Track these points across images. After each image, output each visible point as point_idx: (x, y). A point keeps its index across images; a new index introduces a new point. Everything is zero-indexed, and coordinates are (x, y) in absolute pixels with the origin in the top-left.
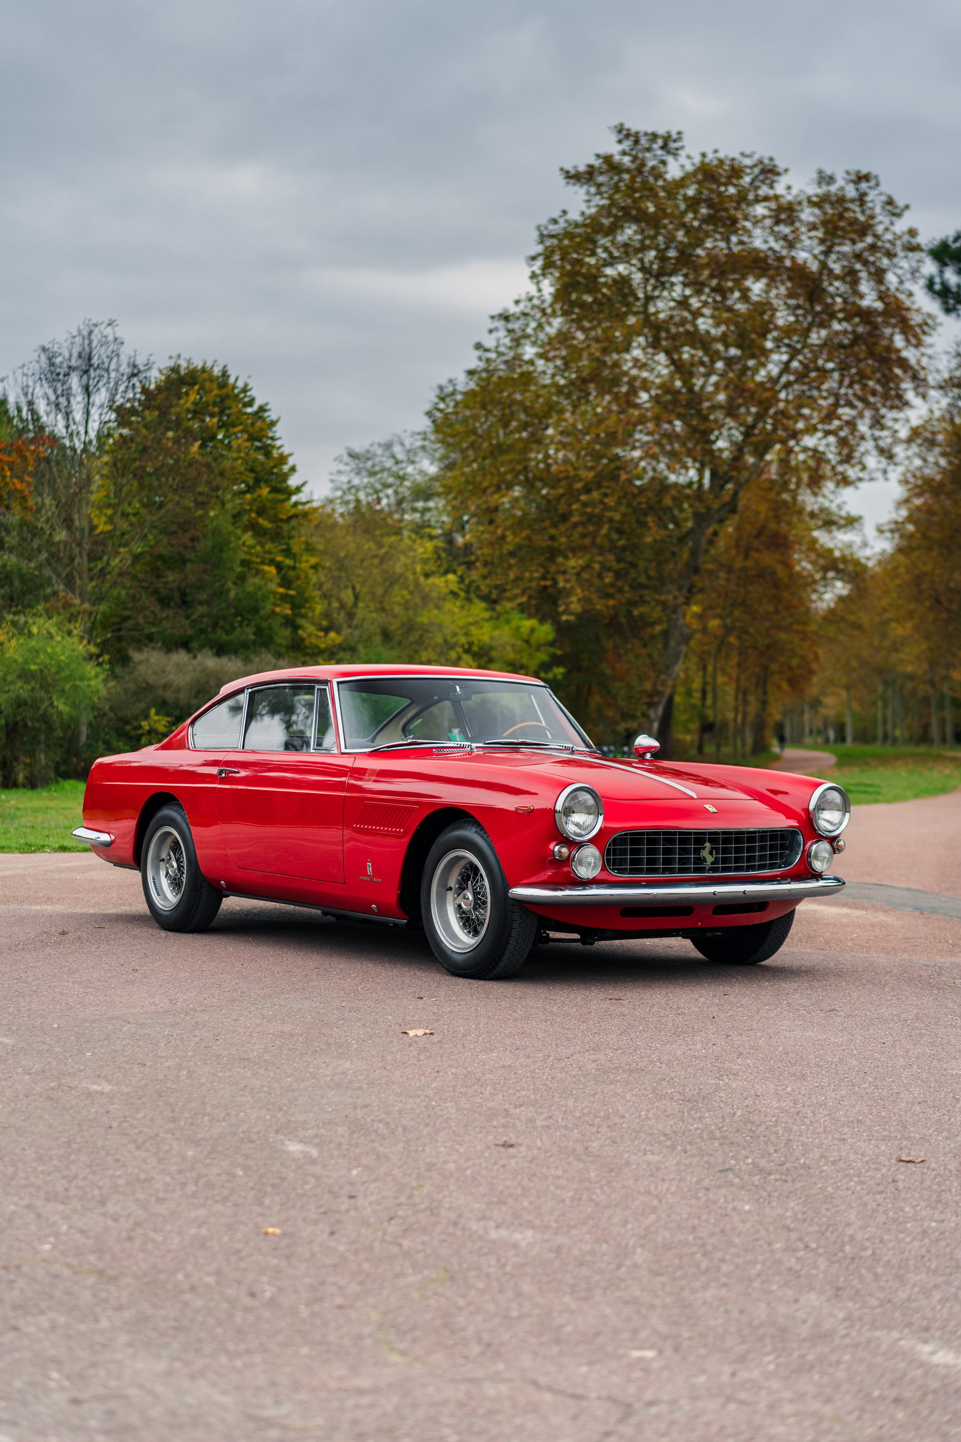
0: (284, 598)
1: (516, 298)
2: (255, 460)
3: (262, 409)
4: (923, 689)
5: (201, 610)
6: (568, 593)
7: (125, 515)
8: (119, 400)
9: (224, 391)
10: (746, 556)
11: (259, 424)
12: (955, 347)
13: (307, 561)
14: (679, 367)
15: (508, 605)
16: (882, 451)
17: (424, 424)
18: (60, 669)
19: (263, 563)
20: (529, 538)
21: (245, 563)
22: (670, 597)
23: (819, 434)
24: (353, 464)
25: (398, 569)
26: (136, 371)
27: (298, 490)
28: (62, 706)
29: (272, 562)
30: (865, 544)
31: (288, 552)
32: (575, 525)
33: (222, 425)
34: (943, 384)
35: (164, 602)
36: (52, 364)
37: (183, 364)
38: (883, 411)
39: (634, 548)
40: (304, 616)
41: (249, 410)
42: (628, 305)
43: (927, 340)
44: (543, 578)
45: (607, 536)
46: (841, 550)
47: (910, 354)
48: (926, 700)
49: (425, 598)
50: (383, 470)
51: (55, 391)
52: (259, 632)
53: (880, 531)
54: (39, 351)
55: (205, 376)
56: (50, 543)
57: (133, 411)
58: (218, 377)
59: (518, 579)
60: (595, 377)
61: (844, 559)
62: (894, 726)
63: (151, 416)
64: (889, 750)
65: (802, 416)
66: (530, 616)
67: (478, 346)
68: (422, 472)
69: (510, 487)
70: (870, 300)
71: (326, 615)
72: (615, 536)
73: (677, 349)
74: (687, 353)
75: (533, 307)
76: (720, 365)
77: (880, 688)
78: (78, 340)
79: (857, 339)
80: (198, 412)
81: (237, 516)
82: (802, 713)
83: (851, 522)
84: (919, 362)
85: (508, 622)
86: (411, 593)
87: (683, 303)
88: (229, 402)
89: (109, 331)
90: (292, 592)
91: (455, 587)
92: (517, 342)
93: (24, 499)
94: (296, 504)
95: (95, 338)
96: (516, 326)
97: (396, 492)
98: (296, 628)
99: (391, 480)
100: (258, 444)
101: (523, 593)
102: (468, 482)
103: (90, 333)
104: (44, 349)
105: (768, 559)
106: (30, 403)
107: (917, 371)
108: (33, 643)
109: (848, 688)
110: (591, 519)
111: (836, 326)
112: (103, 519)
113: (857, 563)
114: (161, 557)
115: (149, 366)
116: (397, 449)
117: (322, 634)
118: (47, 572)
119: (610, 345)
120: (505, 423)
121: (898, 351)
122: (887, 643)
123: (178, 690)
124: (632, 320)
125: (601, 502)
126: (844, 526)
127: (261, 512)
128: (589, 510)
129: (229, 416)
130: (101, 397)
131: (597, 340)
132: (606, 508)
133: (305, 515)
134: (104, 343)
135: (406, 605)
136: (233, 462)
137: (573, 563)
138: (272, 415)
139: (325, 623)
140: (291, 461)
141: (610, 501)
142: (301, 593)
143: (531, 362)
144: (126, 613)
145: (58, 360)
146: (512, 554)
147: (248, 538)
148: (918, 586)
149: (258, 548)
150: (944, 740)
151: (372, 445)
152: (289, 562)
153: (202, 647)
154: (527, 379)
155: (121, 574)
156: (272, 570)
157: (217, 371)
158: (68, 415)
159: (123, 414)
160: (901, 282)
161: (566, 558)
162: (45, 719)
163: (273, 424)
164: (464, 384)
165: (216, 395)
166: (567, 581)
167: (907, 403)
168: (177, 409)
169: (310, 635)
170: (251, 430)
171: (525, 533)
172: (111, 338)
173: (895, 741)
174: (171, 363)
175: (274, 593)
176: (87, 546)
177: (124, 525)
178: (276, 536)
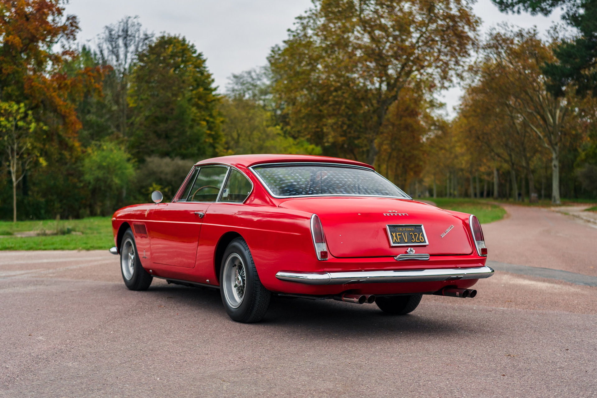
0: (210, 135)
1: (305, 10)
2: (197, 77)
3: (200, 55)
4: (467, 175)
5: (175, 140)
6: (327, 134)
7: (142, 100)
8: (140, 50)
9: (184, 47)
10: (401, 119)
11: (199, 61)
12: (490, 31)
13: (219, 119)
14: (373, 39)
15: (302, 139)
16: (458, 75)
17: (266, 63)
18: (116, 164)
19: (201, 120)
20: (311, 111)
21: (193, 120)
22: (370, 136)
23: (433, 68)
24: (235, 80)
25: (256, 123)
26: (147, 37)
27: (215, 89)
28: (117, 181)
29: (204, 120)
30: (447, 115)
31: (211, 116)
32: (330, 106)
33: (183, 61)
34: (484, 46)
35: (159, 136)
36: (111, 34)
37: (166, 35)
38: (459, 58)
39: (355, 115)
40: (218, 143)
41: (194, 55)
42: (352, 13)
43: (478, 28)
44: (317, 127)
45: (344, 110)
46: (437, 117)
47: (471, 34)
48: (468, 180)
49: (268, 136)
50: (247, 83)
51: (112, 45)
52: (199, 149)
53: (454, 109)
54: (105, 29)
55: (175, 41)
56: (110, 111)
57: (145, 55)
58: (181, 41)
59: (306, 128)
60: (338, 44)
61: (438, 120)
62: (454, 190)
63: (153, 57)
64: (452, 199)
65: (426, 60)
66: (311, 144)
67: (289, 30)
68: (264, 84)
69: (302, 89)
70: (454, 11)
71: (227, 143)
72: (347, 110)
73: (373, 31)
74: (377, 32)
75: (313, 14)
76: (391, 39)
77: (448, 175)
78: (122, 24)
79: (448, 27)
80: (173, 56)
81: (190, 100)
82: (415, 184)
83: (442, 105)
84: (475, 37)
85: (302, 146)
86: (262, 134)
87: (376, 12)
88: (186, 52)
89: (135, 20)
90: (213, 133)
91: (280, 132)
92: (304, 28)
93: (100, 92)
94: (214, 96)
95: (130, 23)
96: (305, 21)
97: (253, 92)
98: (214, 148)
99: (251, 87)
100: (198, 70)
101: (309, 133)
102: (285, 88)
103: (127, 21)
104: (107, 27)
105: (409, 120)
106: (101, 51)
107: (474, 41)
108: (104, 154)
109: (435, 174)
110: (337, 103)
111: (440, 22)
112: (133, 101)
113: (444, 122)
114: (157, 117)
115: (153, 35)
116: (253, 74)
117: (225, 151)
118: (109, 123)
119: (345, 30)
120: (300, 62)
121: (466, 33)
122: (453, 156)
123: (167, 174)
124: (354, 20)
125: (342, 96)
126: (439, 107)
127: (200, 98)
128: (336, 99)
129: (186, 57)
130: (132, 48)
131: (340, 28)
132: (344, 98)
133: (219, 100)
134: (133, 26)
135: (259, 139)
136: (189, 77)
137: (331, 121)
138: (204, 57)
139: (226, 146)
140: (212, 77)
141: (346, 95)
142: (217, 133)
143: (311, 37)
144: (142, 141)
145: (113, 33)
146: (303, 118)
147: (194, 109)
148: (470, 131)
149: (199, 114)
150: (475, 195)
151: (243, 72)
152: (211, 120)
153: (176, 155)
154: (309, 44)
155: (141, 124)
156: (204, 123)
157: (181, 38)
158: (117, 56)
159: (141, 57)
160: (468, 4)
161: (327, 119)
162: (110, 187)
163: (204, 61)
164: (283, 46)
165: (181, 49)
166: (327, 129)
167: (469, 55)
168: (165, 55)
169: (221, 151)
170: (195, 63)
171: (309, 109)
172: (136, 23)
173: (454, 196)
174: (161, 35)
175: (206, 133)
176: (125, 112)
177: (141, 104)
178: (206, 108)
